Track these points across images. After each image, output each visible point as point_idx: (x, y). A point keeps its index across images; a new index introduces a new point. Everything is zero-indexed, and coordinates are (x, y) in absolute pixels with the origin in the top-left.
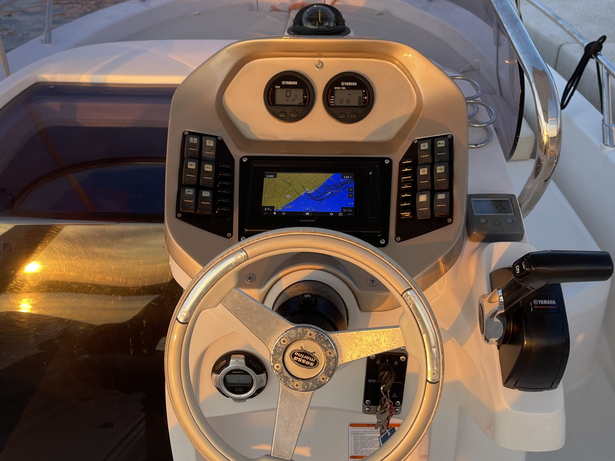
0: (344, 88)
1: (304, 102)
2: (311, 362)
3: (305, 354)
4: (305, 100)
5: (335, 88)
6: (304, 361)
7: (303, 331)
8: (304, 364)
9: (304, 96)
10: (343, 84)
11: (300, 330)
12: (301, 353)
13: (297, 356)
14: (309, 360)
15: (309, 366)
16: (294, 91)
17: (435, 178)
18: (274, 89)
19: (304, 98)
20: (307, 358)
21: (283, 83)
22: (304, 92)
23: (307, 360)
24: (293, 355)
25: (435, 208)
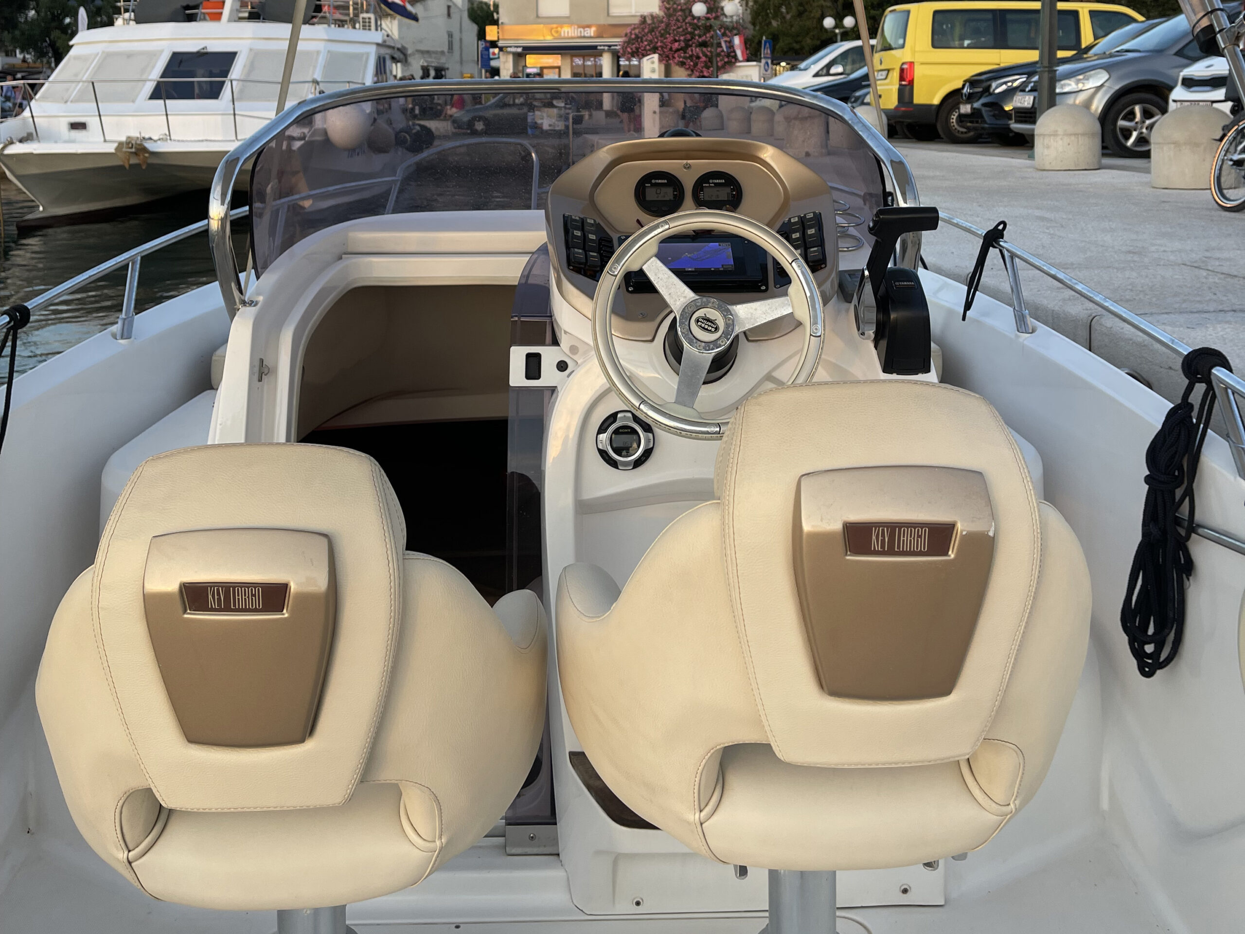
0: (713, 185)
1: (674, 197)
2: (712, 327)
3: (708, 320)
4: (675, 196)
5: (704, 185)
6: (706, 327)
7: (707, 300)
8: (707, 329)
9: (674, 192)
10: (711, 181)
11: (705, 299)
12: (704, 319)
13: (701, 322)
14: (710, 326)
15: (710, 331)
16: (664, 190)
17: (806, 238)
18: (645, 187)
19: (674, 194)
20: (710, 324)
21: (653, 181)
22: (674, 188)
23: (709, 326)
24: (697, 321)
25: (809, 257)
